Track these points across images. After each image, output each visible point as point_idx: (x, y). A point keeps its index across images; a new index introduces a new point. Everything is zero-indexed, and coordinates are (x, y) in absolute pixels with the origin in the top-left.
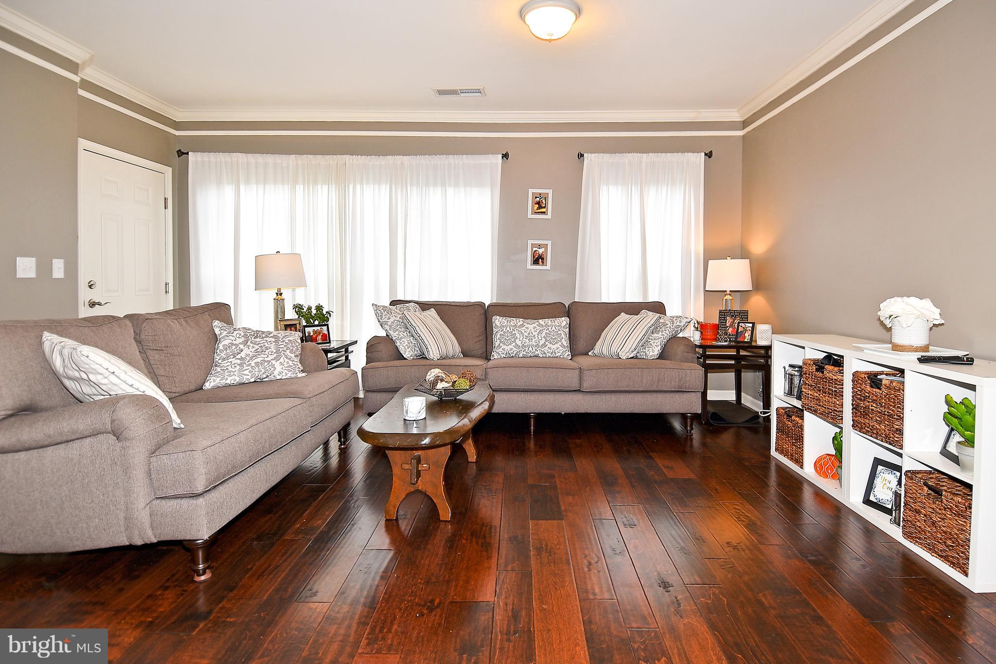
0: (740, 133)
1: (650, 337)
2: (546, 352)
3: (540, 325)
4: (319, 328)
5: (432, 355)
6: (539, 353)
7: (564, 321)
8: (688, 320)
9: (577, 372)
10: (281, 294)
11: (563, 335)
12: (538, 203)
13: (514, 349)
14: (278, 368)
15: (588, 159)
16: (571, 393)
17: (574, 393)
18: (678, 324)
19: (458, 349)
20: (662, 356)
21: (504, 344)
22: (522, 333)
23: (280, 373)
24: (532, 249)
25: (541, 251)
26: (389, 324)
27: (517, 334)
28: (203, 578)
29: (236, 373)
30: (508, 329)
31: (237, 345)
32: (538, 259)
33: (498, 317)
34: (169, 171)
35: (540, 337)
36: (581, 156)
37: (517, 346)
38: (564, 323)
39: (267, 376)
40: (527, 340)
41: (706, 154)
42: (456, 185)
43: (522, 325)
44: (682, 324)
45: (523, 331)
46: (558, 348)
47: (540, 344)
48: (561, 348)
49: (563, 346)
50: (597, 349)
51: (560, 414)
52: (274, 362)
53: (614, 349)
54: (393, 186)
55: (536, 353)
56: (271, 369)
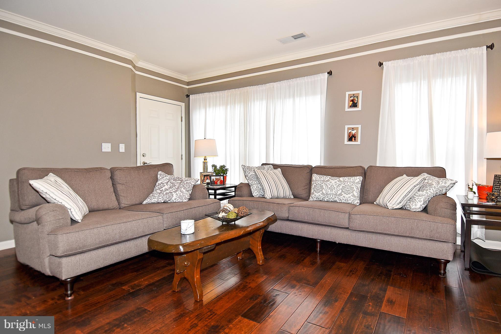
1: (416, 194)
2: (342, 199)
3: (340, 181)
4: (219, 177)
5: (266, 196)
6: (337, 199)
7: (358, 179)
8: (453, 182)
9: (347, 215)
10: (206, 159)
11: (355, 189)
12: (352, 101)
13: (321, 196)
14: (174, 197)
15: (386, 65)
16: (342, 229)
17: (345, 230)
18: (443, 184)
19: (288, 193)
20: (425, 210)
21: (316, 192)
22: (327, 185)
23: (175, 199)
24: (348, 131)
25: (354, 132)
26: (249, 176)
28: (70, 298)
29: (156, 197)
30: (319, 182)
31: (164, 183)
32: (352, 138)
33: (315, 175)
34: (183, 105)
35: (338, 189)
36: (381, 64)
37: (323, 194)
38: (358, 180)
39: (169, 200)
40: (329, 191)
41: (488, 48)
43: (328, 181)
44: (447, 185)
45: (328, 184)
46: (349, 197)
47: (338, 194)
48: (352, 197)
49: (353, 196)
51: (335, 243)
52: (173, 193)
53: (385, 201)
55: (335, 199)
56: (172, 197)
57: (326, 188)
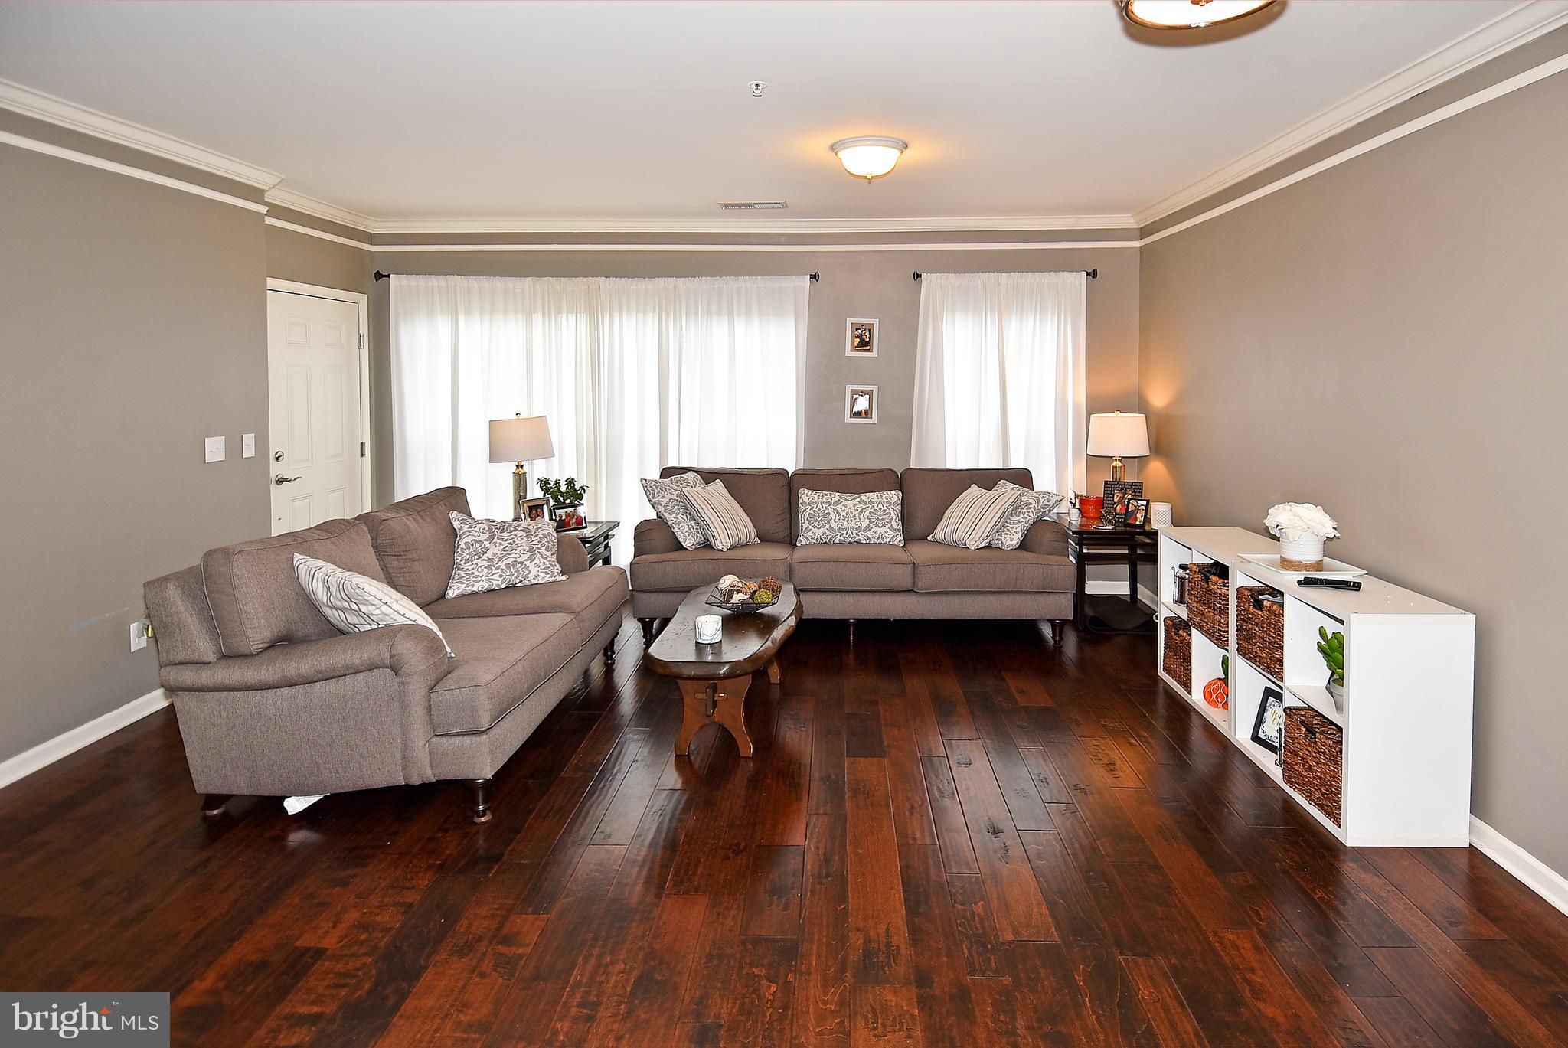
0: (1136, 244)
1: (1008, 521)
2: (870, 536)
3: (862, 502)
4: (572, 509)
5: (720, 545)
6: (862, 539)
7: (895, 496)
8: (1059, 498)
9: (910, 567)
10: (522, 467)
11: (893, 515)
12: (860, 336)
13: (828, 533)
14: (534, 571)
15: (927, 280)
16: (901, 595)
17: (906, 594)
18: (1046, 503)
19: (753, 533)
20: (1023, 546)
21: (815, 527)
22: (838, 512)
23: (536, 576)
24: (852, 397)
25: (864, 399)
26: (663, 504)
27: (832, 513)
28: (483, 819)
29: (483, 578)
30: (820, 506)
31: (481, 542)
32: (859, 410)
33: (806, 491)
34: (363, 300)
35: (862, 517)
36: (917, 276)
37: (832, 528)
38: (896, 498)
39: (521, 581)
40: (845, 522)
41: (1088, 274)
42: (748, 314)
43: (838, 502)
44: (1051, 504)
45: (840, 510)
46: (886, 532)
47: (863, 526)
48: (890, 532)
49: (892, 529)
50: (937, 534)
51: (887, 620)
52: (527, 563)
53: (961, 535)
54: (664, 314)
55: (858, 538)
56: (527, 572)
57: (838, 518)
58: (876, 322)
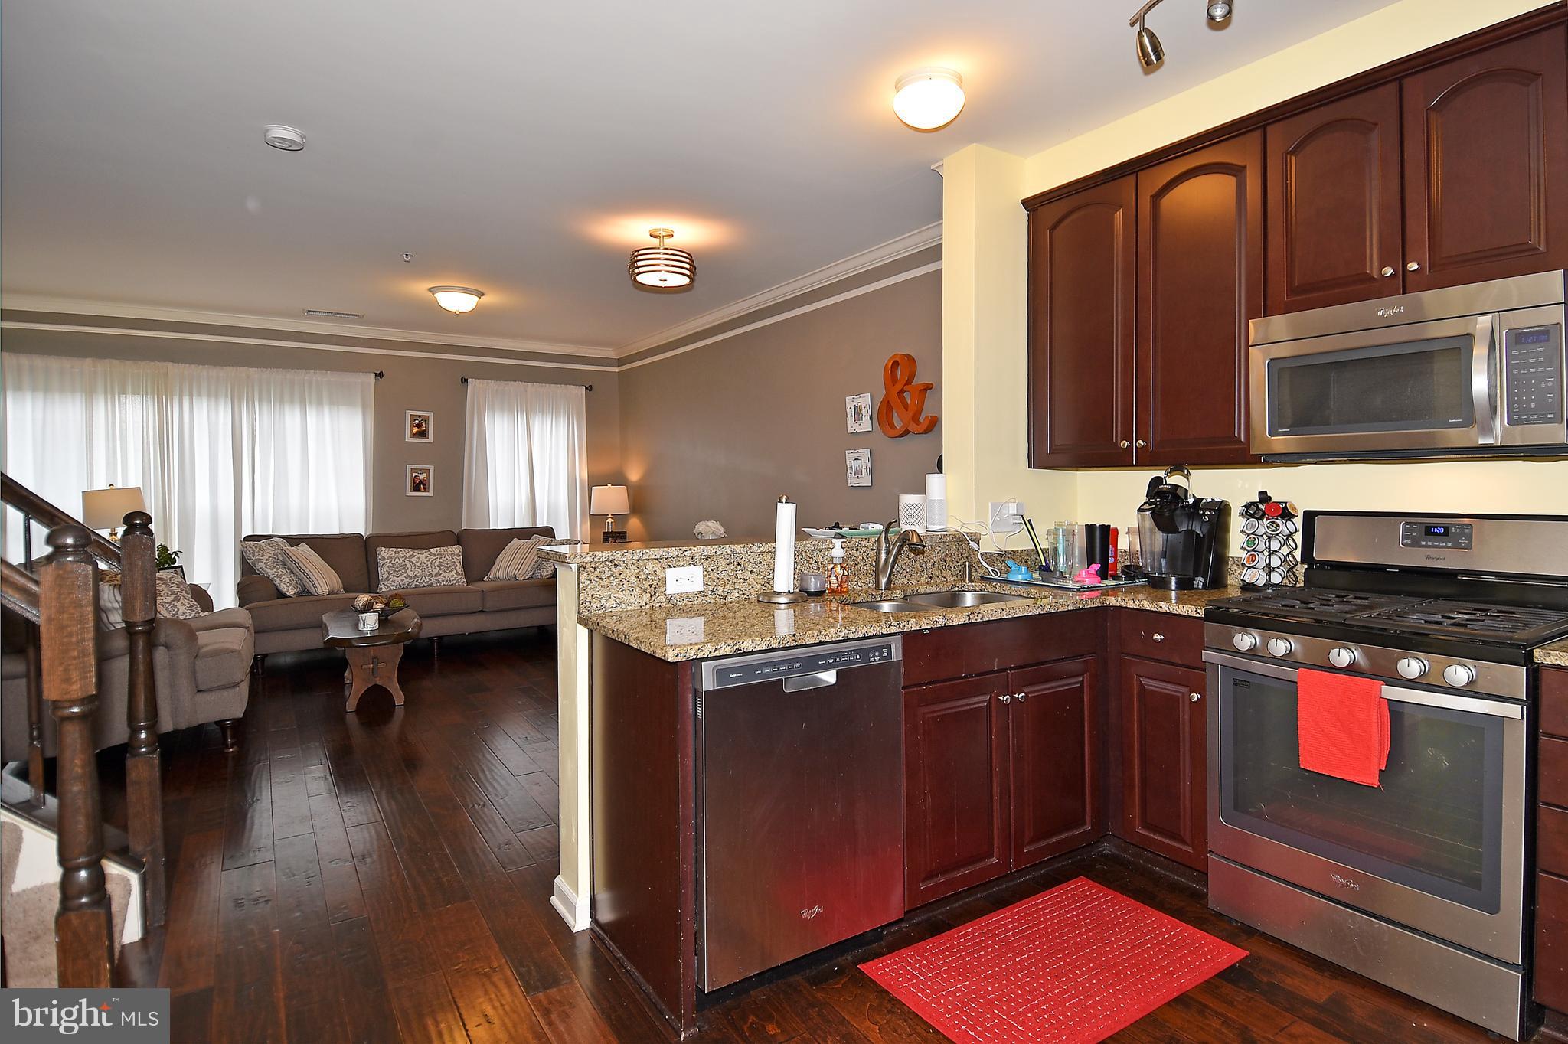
0: (616, 370)
2: (440, 580)
3: (432, 554)
5: (321, 591)
6: (434, 582)
7: (457, 549)
9: (476, 595)
11: (457, 563)
12: (418, 426)
13: (406, 580)
14: (182, 609)
15: (472, 384)
16: (474, 615)
17: (477, 614)
19: (339, 582)
21: (393, 576)
22: (413, 563)
23: (184, 613)
24: (412, 475)
25: (422, 476)
26: (264, 561)
27: (407, 564)
30: (397, 560)
32: (419, 485)
33: (383, 549)
35: (433, 566)
36: (464, 381)
37: (408, 577)
38: (457, 551)
40: (420, 570)
41: (586, 388)
42: (320, 403)
43: (412, 556)
45: (414, 561)
46: (452, 576)
47: (434, 574)
48: (456, 576)
49: (457, 573)
50: (493, 574)
51: (463, 635)
53: (511, 572)
54: (236, 401)
55: (430, 582)
56: (176, 610)
57: (413, 568)
58: (431, 415)
